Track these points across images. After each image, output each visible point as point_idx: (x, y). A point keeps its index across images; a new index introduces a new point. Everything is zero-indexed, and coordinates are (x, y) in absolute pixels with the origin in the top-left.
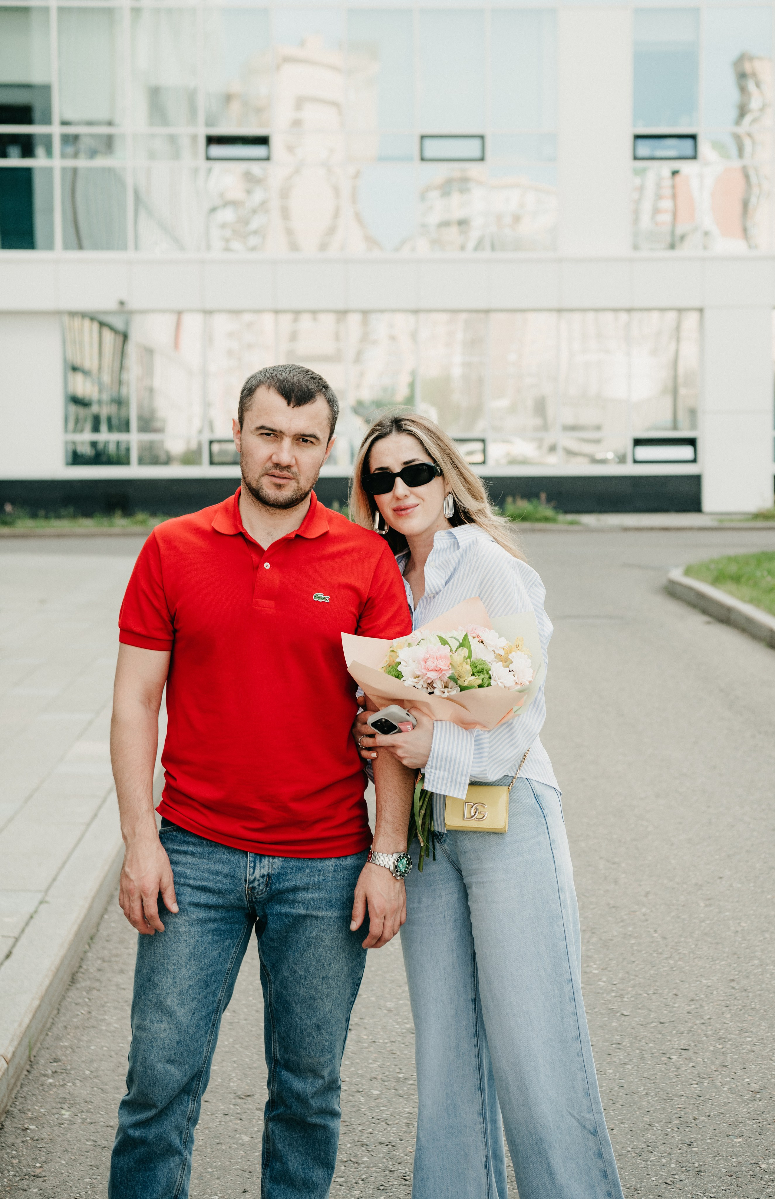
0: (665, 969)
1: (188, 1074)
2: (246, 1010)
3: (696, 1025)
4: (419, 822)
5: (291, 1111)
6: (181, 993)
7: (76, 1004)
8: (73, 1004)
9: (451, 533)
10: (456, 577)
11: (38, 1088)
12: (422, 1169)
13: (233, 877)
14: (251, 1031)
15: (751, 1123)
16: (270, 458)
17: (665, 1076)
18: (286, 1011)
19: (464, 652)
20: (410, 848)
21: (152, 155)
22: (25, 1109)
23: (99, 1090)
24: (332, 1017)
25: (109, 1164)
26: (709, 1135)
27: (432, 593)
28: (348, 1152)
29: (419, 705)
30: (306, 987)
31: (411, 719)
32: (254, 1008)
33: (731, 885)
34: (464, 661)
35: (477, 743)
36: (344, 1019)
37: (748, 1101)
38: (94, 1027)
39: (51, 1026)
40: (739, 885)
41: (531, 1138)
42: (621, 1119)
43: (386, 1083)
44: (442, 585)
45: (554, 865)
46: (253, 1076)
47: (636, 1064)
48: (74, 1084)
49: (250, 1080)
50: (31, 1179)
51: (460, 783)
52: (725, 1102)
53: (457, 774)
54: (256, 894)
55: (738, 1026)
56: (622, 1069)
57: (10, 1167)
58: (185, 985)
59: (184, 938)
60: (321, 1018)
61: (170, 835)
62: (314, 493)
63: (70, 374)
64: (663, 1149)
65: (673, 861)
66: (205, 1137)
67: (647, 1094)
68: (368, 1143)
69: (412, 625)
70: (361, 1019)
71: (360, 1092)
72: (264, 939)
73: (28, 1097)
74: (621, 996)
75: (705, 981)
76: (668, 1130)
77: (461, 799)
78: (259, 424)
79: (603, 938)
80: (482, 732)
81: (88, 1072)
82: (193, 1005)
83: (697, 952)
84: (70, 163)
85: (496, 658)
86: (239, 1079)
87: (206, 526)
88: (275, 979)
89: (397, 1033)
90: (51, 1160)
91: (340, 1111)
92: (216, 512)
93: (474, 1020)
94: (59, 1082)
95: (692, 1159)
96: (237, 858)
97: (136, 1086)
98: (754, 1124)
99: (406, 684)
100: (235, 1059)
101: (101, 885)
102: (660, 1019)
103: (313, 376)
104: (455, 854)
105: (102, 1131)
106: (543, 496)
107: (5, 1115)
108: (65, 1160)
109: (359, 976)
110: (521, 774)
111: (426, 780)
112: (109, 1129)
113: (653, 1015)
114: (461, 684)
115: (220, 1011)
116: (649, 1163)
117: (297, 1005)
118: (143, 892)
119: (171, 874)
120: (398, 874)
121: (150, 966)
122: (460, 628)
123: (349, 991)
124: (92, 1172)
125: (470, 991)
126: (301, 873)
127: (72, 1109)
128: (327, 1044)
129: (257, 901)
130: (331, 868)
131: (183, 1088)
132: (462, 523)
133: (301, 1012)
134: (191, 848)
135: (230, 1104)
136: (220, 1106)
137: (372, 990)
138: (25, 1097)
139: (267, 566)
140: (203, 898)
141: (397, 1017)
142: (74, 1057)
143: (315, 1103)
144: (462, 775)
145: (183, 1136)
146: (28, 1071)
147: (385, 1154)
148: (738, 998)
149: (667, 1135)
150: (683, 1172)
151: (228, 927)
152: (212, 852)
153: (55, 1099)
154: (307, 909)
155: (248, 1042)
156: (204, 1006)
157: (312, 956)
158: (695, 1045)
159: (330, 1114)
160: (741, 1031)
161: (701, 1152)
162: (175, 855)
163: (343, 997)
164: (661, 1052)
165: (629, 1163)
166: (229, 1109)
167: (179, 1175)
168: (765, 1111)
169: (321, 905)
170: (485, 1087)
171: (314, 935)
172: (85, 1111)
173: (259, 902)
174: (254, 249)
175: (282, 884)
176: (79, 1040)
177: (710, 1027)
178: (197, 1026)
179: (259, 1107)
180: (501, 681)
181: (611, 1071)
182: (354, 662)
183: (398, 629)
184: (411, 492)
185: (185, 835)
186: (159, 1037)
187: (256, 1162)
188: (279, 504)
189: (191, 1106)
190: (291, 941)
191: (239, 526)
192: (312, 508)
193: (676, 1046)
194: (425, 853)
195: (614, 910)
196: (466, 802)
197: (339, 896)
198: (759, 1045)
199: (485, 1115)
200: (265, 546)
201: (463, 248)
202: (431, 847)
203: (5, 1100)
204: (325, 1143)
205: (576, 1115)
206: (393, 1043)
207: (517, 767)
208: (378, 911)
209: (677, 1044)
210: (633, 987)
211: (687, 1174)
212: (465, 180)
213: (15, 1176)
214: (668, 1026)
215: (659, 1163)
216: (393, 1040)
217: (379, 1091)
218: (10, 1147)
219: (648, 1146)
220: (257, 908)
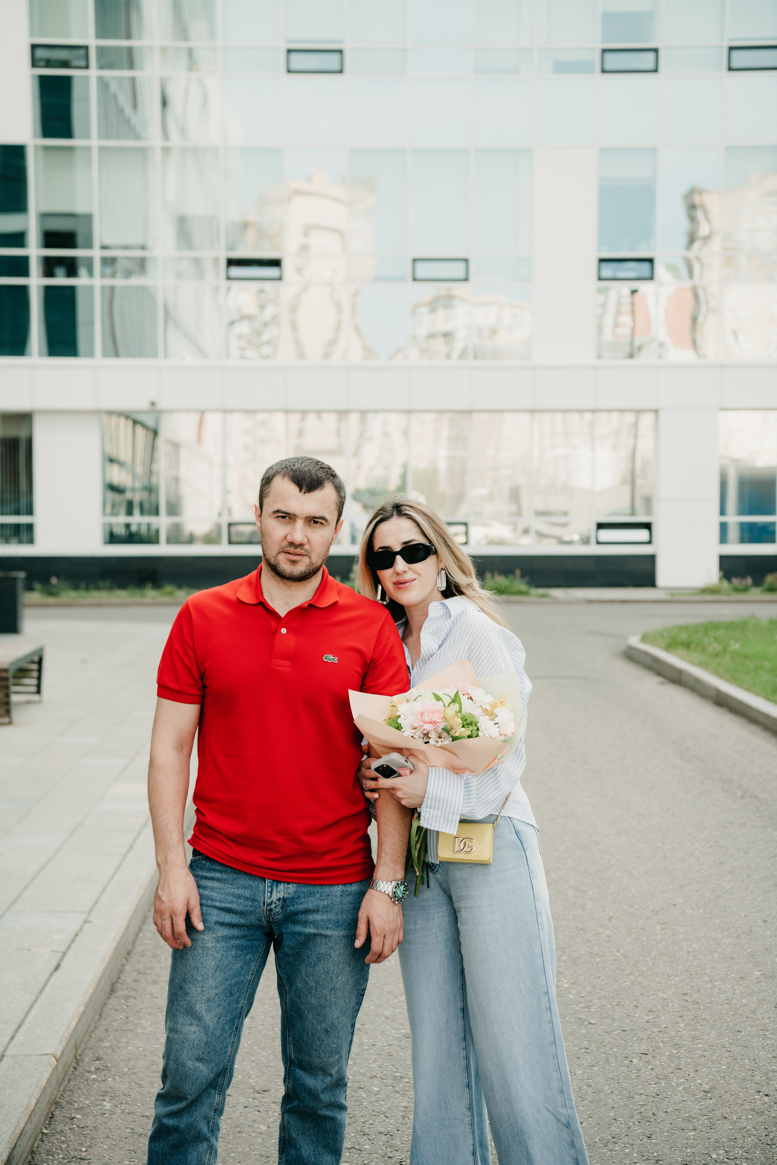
0: (627, 984)
1: (214, 1071)
2: (262, 1017)
3: (654, 1033)
4: (415, 854)
5: (304, 1104)
6: (208, 1000)
7: (116, 1010)
8: (113, 1010)
9: (444, 604)
10: (448, 641)
11: (83, 1082)
12: (418, 1156)
13: (254, 900)
14: (268, 1035)
15: (703, 1119)
16: (285, 538)
17: (627, 1077)
18: (299, 1018)
19: (456, 707)
20: (407, 877)
21: (179, 276)
22: (72, 1100)
23: (136, 1085)
24: (339, 1023)
25: (146, 1149)
26: (666, 1128)
27: (427, 656)
28: (352, 1141)
29: (416, 753)
30: (316, 997)
31: (409, 764)
32: (270, 1015)
33: (683, 912)
34: (455, 714)
35: (466, 786)
36: (350, 1025)
37: (700, 1100)
38: (131, 1030)
39: (94, 1029)
40: (691, 912)
41: (512, 1130)
42: (589, 1114)
43: (385, 1081)
44: (436, 648)
45: (532, 892)
46: (269, 1074)
47: (602, 1066)
48: (114, 1079)
49: (266, 1077)
50: (77, 1162)
51: (452, 821)
52: (680, 1100)
53: (449, 813)
54: (273, 915)
55: (691, 1034)
56: (590, 1070)
57: (60, 1151)
58: (212, 993)
59: (211, 952)
60: (329, 1024)
61: (200, 863)
62: (326, 569)
63: (108, 465)
64: (626, 1140)
65: (633, 890)
66: (228, 1127)
67: (612, 1092)
68: (369, 1133)
69: (410, 683)
70: (362, 1025)
71: (362, 1088)
72: (280, 955)
73: (74, 1090)
74: (589, 1007)
75: (661, 995)
76: (630, 1124)
77: (452, 835)
78: (276, 508)
79: (572, 957)
80: (470, 777)
81: (126, 1069)
82: (219, 1010)
83: (655, 970)
84: (108, 282)
85: (483, 712)
86: (257, 1077)
87: (232, 597)
88: (290, 989)
89: (393, 1037)
90: (95, 1145)
91: (347, 1105)
92: (241, 585)
93: (463, 1027)
94: (101, 1077)
95: (651, 1150)
96: (257, 884)
97: (170, 1081)
98: (706, 1119)
99: (405, 734)
100: (254, 1059)
101: (137, 907)
102: (623, 1027)
103: (323, 466)
104: (447, 882)
105: (139, 1121)
106: (518, 572)
107: (54, 1106)
108: (107, 1145)
109: (363, 988)
110: (504, 813)
111: (422, 818)
112: (145, 1118)
113: (616, 1024)
114: (453, 735)
115: (243, 1016)
116: (614, 1153)
117: (308, 1012)
118: (173, 912)
119: (198, 897)
120: (396, 899)
121: (182, 976)
122: (452, 686)
123: (353, 1000)
124: (130, 1156)
125: (459, 1001)
126: (312, 897)
127: (112, 1101)
128: (335, 1046)
129: (274, 921)
130: (339, 893)
131: (210, 1083)
132: (453, 595)
133: (313, 1019)
134: (217, 875)
135: (250, 1098)
136: (241, 1099)
137: (372, 1000)
138: (71, 1090)
139: (284, 631)
140: (228, 918)
141: (394, 1024)
142: (114, 1056)
143: (325, 1097)
144: (453, 814)
145: (211, 1125)
146: (74, 1068)
147: (384, 1143)
148: (691, 1010)
149: (629, 1128)
150: (643, 1160)
151: (249, 943)
152: (235, 879)
153: (97, 1092)
154: (317, 929)
155: (264, 1044)
156: (228, 1012)
157: (321, 970)
158: (654, 1050)
159: (337, 1108)
160: (694, 1038)
161: (659, 1144)
162: (204, 881)
163: (349, 1006)
164: (624, 1056)
165: (596, 1153)
166: (249, 1102)
167: (207, 1159)
168: (715, 1108)
169: (330, 926)
170: (472, 1085)
171: (323, 951)
172: (124, 1103)
173: (276, 922)
174: (267, 357)
175: (295, 906)
176: (118, 1041)
177: (667, 1035)
178: (222, 1029)
179: (274, 1100)
180: (487, 732)
181: (580, 1072)
182: (360, 716)
183: (397, 687)
184: (410, 569)
185: (212, 864)
186: (189, 1038)
187: (272, 1148)
188: (294, 577)
189: (217, 1099)
190: (304, 957)
191: (260, 597)
192: (324, 581)
193: (637, 1051)
194: (420, 882)
195: (581, 932)
196: (456, 837)
197: (345, 918)
198: (709, 1051)
199: (473, 1109)
200: (282, 613)
201: (448, 357)
202: (425, 876)
203: (55, 1092)
204: (333, 1133)
205: (552, 1110)
206: (390, 1046)
207: (501, 807)
208: (378, 931)
209: (638, 1049)
210: (599, 999)
211: (647, 1162)
212: (450, 298)
213: (64, 1158)
214: (630, 1033)
215: (623, 1153)
216: (391, 1044)
217: (379, 1087)
218: (59, 1134)
219: (613, 1138)
220: (274, 927)
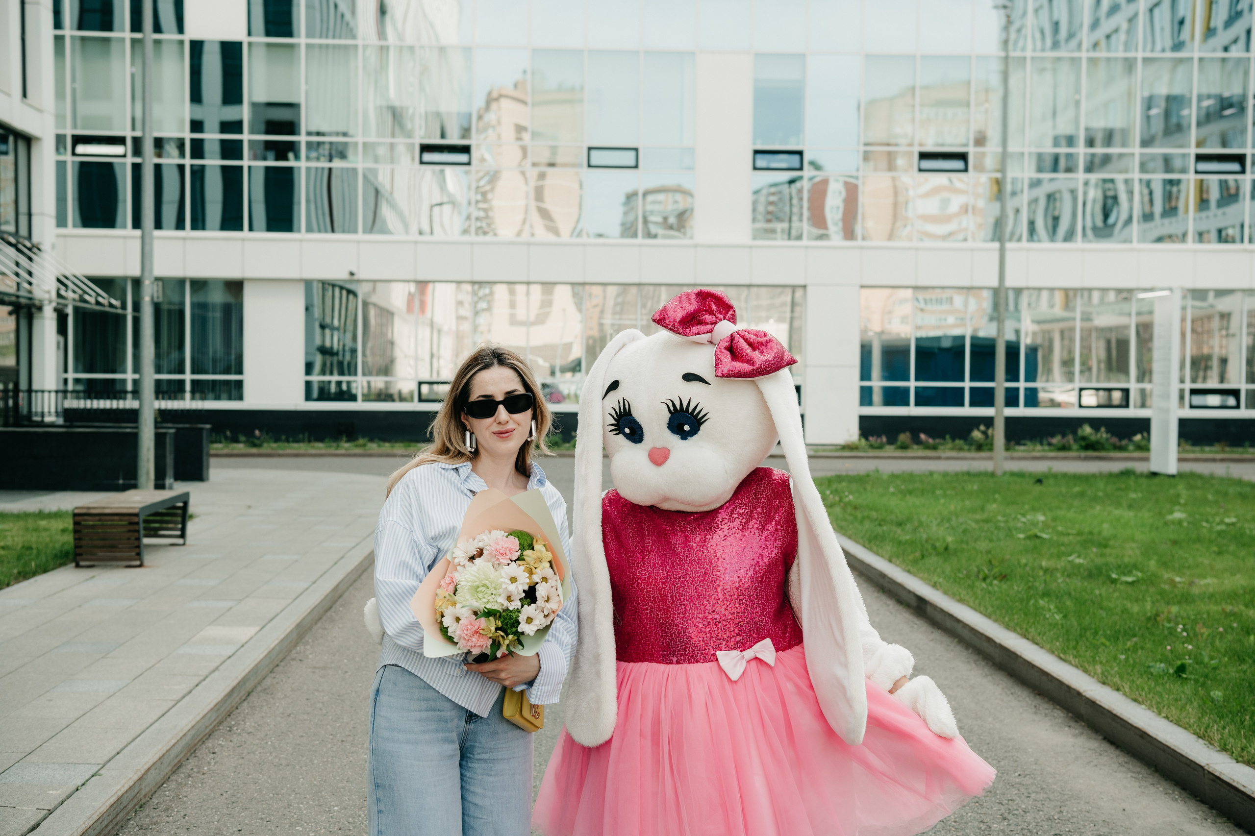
84: (313, 164)
184: (511, 418)
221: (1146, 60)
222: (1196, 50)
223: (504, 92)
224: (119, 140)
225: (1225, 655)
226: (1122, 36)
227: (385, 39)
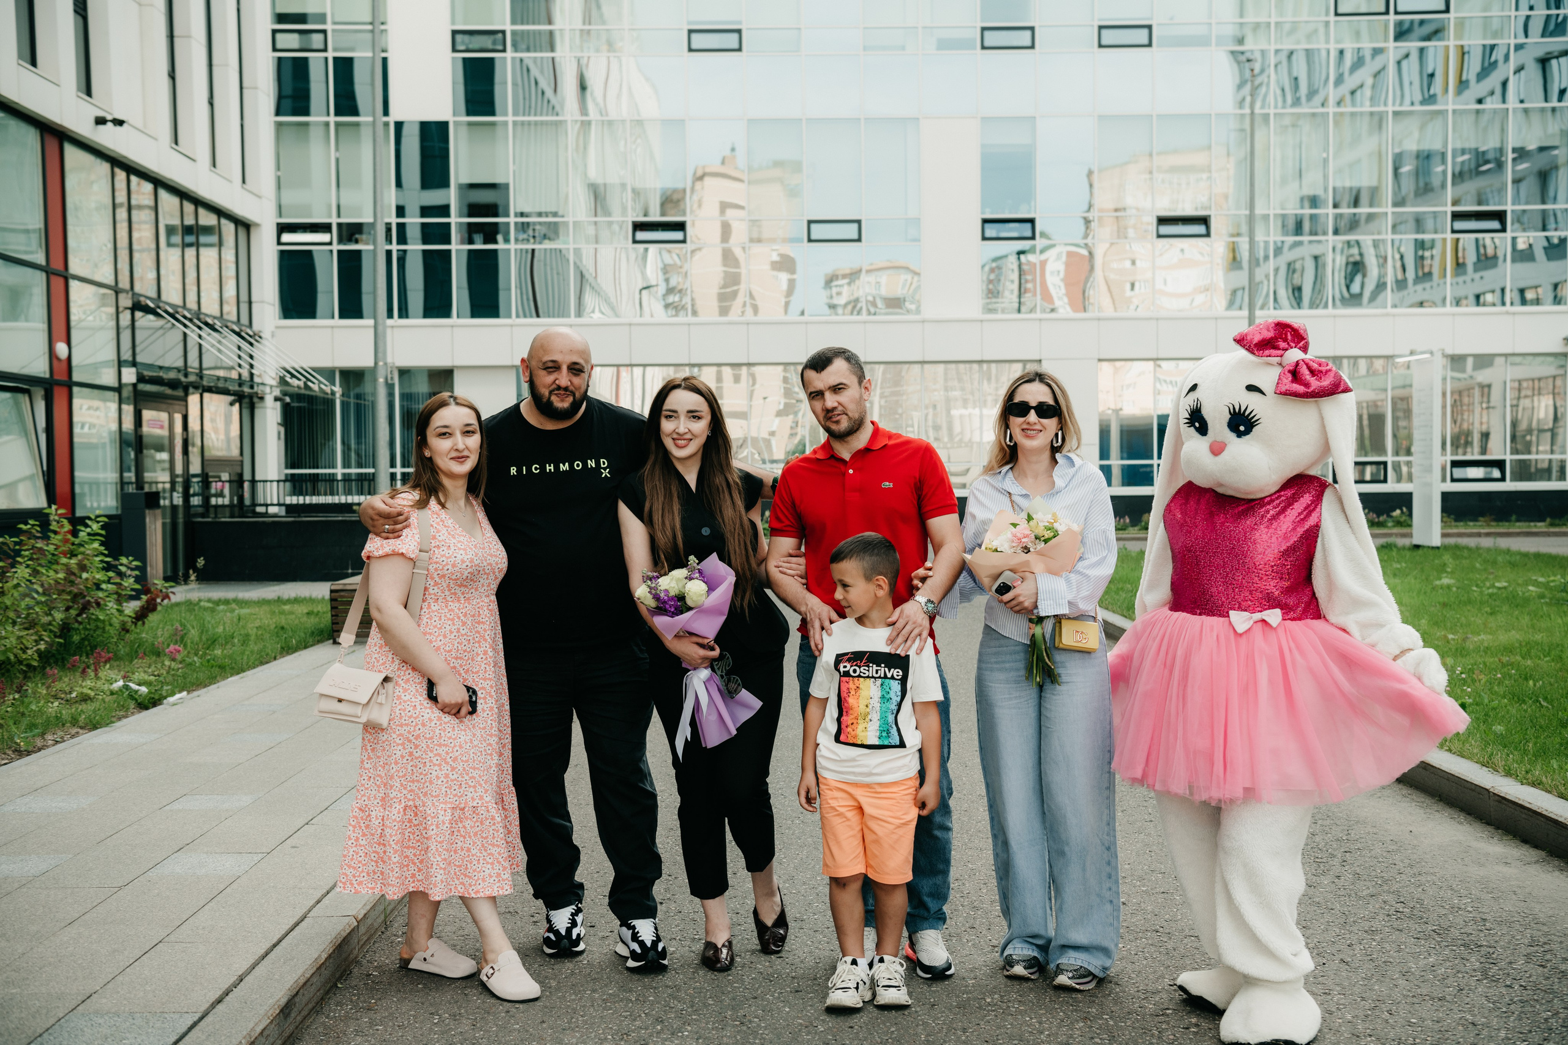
53: (1059, 599)
84: (522, 246)
221: (1396, 114)
222: (1450, 103)
223: (708, 170)
224: (325, 228)
225: (1504, 697)
226: (1367, 92)
227: (587, 115)
